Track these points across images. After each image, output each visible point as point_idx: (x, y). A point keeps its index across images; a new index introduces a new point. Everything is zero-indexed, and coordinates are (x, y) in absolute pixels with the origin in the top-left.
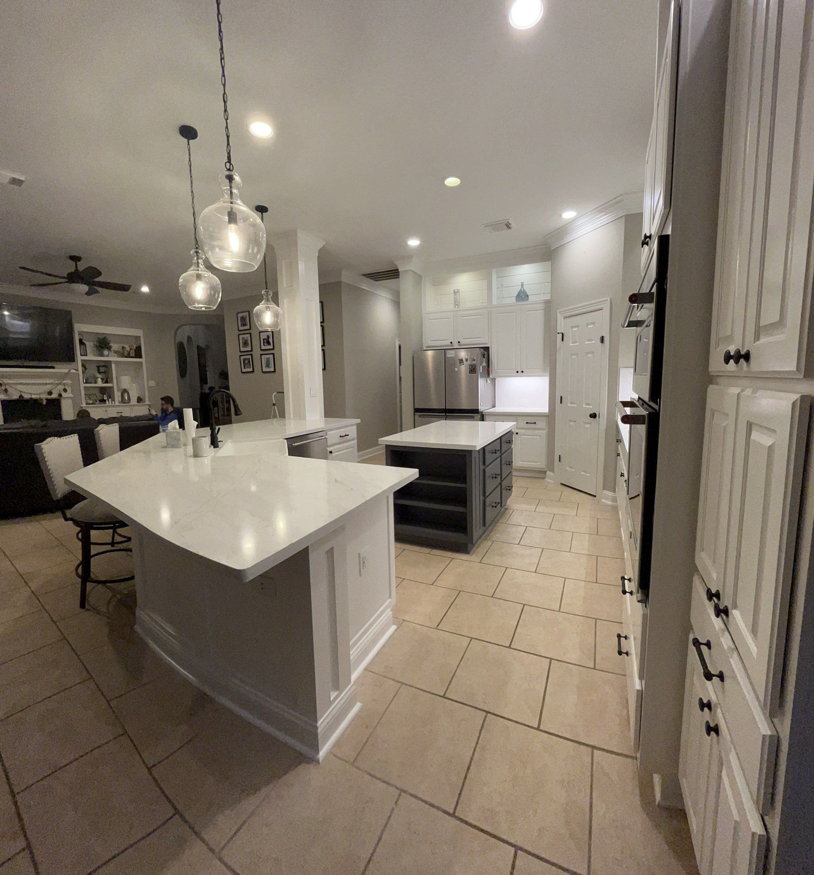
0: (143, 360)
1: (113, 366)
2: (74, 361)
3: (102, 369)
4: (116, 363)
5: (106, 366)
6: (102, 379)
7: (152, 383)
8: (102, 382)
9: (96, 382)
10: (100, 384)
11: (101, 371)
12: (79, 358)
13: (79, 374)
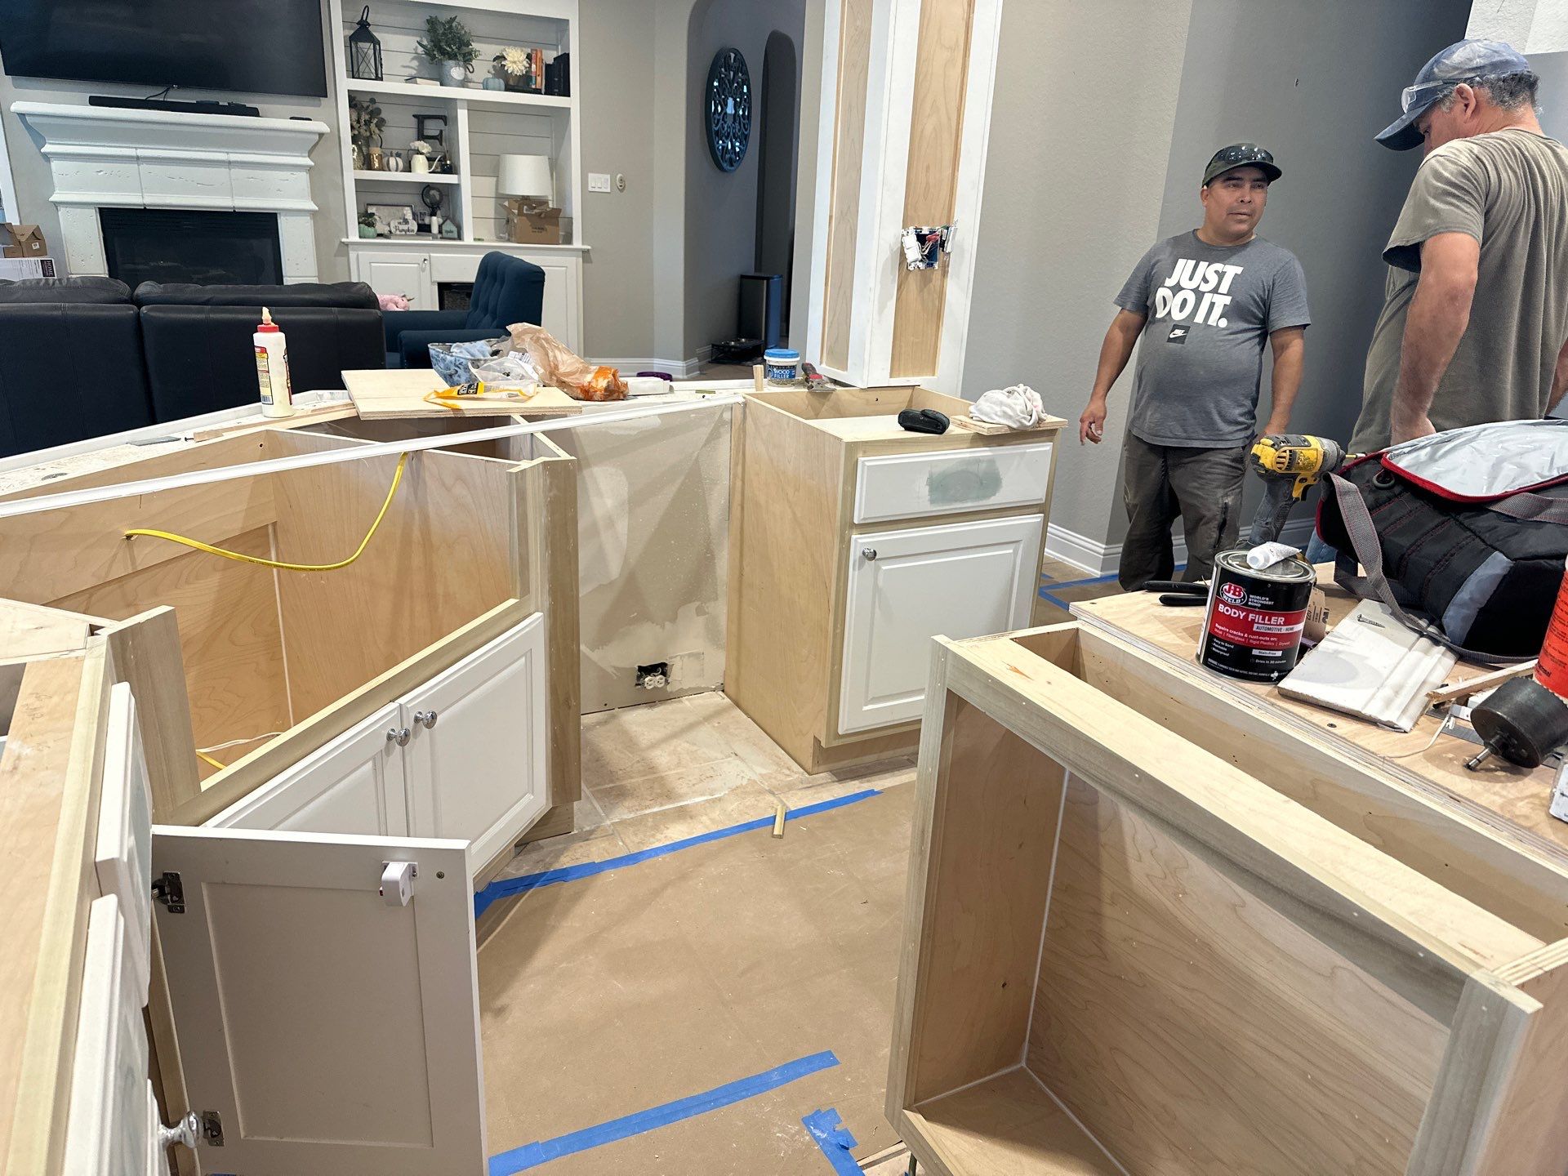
0: (573, 102)
1: (462, 115)
2: (323, 93)
3: (432, 128)
4: (474, 107)
5: (444, 119)
6: (429, 159)
7: (600, 182)
8: (430, 167)
9: (408, 168)
10: (421, 172)
11: (427, 132)
12: (344, 84)
13: (339, 138)
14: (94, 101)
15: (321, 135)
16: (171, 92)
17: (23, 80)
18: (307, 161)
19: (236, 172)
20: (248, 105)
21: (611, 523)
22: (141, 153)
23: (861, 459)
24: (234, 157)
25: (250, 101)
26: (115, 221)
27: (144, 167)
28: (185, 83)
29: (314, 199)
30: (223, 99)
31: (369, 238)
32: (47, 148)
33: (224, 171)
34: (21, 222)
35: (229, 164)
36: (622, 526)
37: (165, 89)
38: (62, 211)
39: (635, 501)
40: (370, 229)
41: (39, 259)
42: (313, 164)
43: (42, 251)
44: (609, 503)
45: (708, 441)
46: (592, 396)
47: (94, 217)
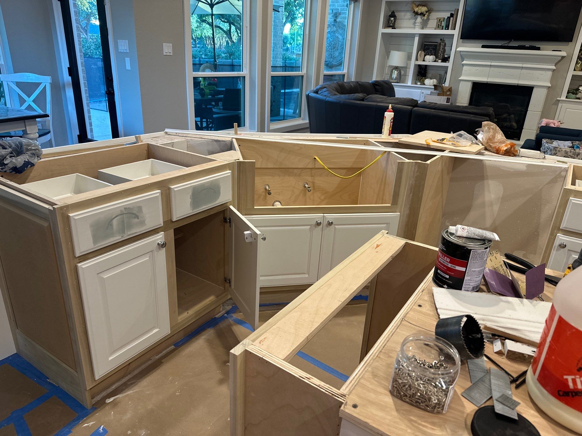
2: (571, 41)
13: (572, 58)
14: (483, 47)
15: (563, 57)
16: (511, 43)
17: (465, 41)
18: (554, 67)
19: (524, 71)
20: (536, 46)
21: (491, 204)
22: (493, 64)
23: (570, 198)
24: (524, 65)
25: (537, 44)
26: (477, 87)
27: (492, 69)
28: (517, 39)
29: (551, 83)
30: (527, 44)
31: (571, 99)
32: (464, 62)
33: (519, 70)
34: (449, 85)
35: (522, 68)
36: (496, 208)
37: (509, 41)
38: (462, 83)
39: (504, 199)
40: (573, 95)
41: (447, 97)
42: (555, 68)
43: (450, 95)
44: (493, 196)
45: (549, 183)
46: (499, 152)
47: (470, 85)
